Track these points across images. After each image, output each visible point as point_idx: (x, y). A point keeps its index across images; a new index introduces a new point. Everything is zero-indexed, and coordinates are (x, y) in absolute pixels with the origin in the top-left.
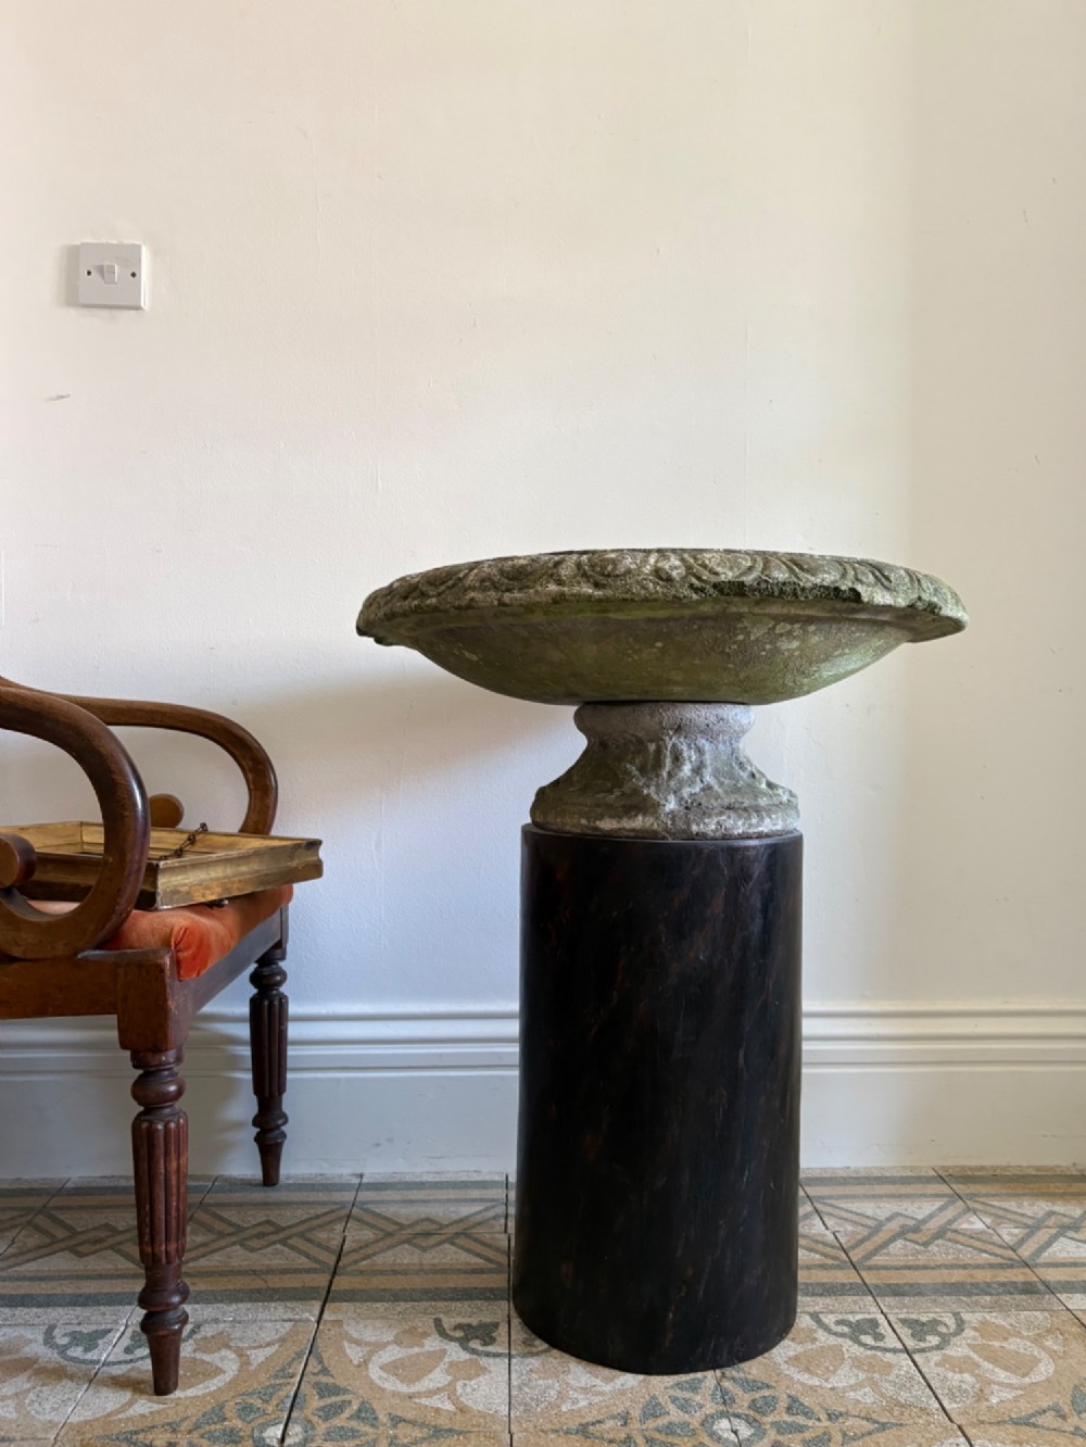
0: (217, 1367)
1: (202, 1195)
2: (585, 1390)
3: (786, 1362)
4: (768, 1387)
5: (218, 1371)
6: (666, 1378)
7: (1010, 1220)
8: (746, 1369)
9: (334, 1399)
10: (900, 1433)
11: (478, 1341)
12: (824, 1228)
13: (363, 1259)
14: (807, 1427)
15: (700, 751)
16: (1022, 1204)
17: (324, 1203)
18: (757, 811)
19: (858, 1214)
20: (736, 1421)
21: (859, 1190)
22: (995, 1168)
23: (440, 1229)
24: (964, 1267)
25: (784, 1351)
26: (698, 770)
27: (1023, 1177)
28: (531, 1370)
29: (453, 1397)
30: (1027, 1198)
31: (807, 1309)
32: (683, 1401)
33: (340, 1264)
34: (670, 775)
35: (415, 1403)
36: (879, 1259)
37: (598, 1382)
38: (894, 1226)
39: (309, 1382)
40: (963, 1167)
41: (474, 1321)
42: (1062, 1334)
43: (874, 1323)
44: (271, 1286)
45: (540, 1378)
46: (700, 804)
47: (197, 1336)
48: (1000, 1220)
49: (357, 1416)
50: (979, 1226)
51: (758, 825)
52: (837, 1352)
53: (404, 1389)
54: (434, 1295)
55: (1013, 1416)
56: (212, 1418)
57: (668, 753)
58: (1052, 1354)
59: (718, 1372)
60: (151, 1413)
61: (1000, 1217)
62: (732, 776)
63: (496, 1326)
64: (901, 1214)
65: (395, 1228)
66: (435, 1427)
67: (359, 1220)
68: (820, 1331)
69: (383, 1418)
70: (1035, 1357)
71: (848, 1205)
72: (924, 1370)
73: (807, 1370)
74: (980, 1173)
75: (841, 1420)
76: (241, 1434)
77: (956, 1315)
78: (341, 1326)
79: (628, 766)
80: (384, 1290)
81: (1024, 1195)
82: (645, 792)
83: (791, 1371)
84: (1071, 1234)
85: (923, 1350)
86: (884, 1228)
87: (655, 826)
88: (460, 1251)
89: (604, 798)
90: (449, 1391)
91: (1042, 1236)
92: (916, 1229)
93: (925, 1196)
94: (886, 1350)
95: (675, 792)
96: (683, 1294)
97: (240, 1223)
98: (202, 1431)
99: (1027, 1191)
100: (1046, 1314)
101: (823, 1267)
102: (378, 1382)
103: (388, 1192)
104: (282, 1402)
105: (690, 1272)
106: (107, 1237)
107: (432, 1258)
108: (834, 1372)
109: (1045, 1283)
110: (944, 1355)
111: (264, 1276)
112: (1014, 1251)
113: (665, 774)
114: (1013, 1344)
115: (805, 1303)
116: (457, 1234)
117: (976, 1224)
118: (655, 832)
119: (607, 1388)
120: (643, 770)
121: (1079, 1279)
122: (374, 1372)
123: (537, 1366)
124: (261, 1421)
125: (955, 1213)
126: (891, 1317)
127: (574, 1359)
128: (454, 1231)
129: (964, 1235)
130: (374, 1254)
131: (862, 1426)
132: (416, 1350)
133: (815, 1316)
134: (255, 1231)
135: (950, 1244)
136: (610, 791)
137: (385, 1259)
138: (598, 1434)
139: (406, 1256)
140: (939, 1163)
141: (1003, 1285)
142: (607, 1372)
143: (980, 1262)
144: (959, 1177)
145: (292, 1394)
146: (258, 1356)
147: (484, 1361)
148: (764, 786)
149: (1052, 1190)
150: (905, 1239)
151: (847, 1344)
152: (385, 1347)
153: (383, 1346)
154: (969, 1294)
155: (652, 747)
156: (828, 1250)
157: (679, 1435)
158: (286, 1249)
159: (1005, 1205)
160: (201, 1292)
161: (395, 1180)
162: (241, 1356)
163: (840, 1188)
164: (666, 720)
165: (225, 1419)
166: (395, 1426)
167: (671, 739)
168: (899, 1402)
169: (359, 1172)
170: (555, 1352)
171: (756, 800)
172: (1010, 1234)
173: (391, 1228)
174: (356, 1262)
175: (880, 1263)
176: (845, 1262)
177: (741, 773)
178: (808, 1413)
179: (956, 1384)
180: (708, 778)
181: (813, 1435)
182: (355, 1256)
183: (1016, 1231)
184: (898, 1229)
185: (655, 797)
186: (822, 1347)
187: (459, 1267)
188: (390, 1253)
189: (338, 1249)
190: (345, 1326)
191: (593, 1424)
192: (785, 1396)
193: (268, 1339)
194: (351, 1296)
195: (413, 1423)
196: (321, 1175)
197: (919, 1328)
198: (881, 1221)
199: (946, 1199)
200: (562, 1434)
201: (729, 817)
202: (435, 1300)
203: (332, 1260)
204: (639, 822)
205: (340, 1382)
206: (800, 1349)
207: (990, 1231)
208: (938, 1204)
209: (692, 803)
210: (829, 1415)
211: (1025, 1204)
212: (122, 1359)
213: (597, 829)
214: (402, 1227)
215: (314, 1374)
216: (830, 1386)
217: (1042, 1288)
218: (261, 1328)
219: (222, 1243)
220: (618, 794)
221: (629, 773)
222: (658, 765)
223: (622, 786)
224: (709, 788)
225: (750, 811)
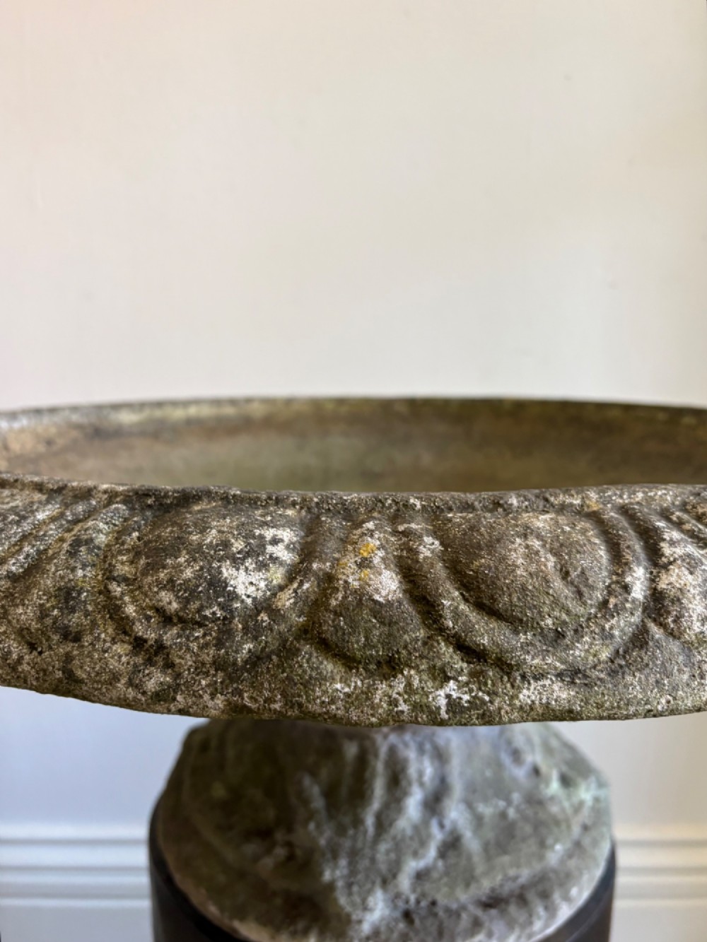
15: (441, 756)
26: (434, 803)
46: (434, 903)
51: (546, 926)
57: (381, 767)
62: (499, 788)
79: (307, 781)
82: (327, 876)
89: (256, 859)
113: (370, 821)
120: (330, 793)
136: (264, 834)
148: (555, 785)
167: (386, 737)
171: (541, 858)
177: (516, 773)
180: (455, 813)
185: (343, 900)
209: (418, 902)
213: (235, 931)
220: (280, 852)
221: (306, 802)
222: (360, 794)
223: (290, 830)
224: (452, 845)
225: (531, 896)
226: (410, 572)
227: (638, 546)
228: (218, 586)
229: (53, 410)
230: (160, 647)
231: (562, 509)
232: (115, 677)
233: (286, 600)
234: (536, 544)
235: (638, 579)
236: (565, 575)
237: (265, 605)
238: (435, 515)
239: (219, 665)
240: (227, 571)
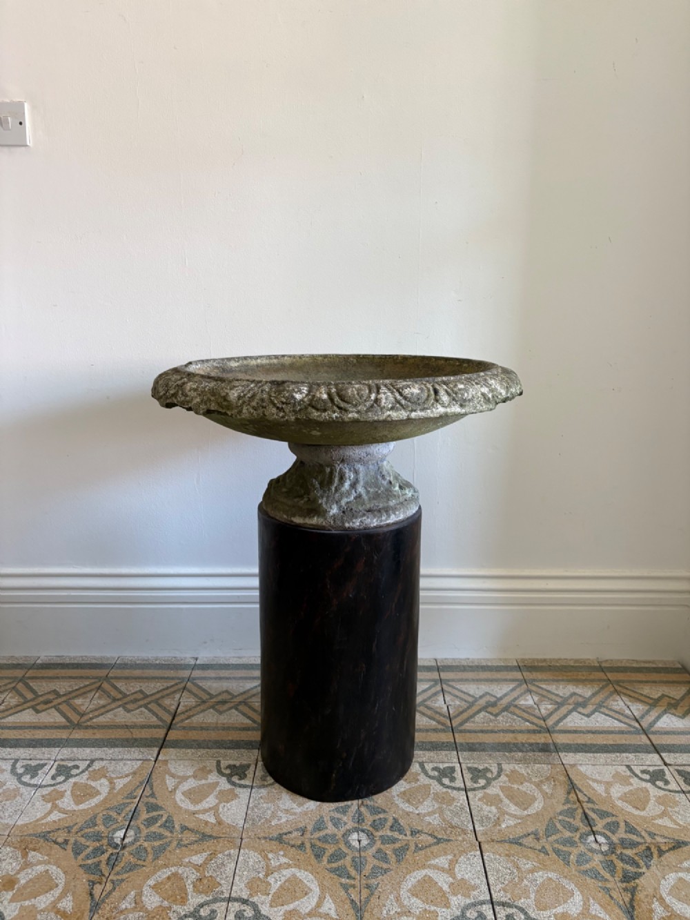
0: (98, 791)
1: (108, 671)
2: (287, 811)
3: (398, 795)
4: (384, 811)
5: (98, 793)
6: (331, 804)
7: (549, 698)
8: (375, 800)
9: (155, 814)
10: (446, 847)
11: (237, 777)
12: (443, 702)
13: (187, 719)
14: (397, 840)
15: (356, 472)
16: (559, 687)
17: (173, 678)
18: (387, 511)
19: (464, 693)
20: (362, 834)
21: (470, 675)
22: (551, 660)
23: (232, 699)
24: (513, 732)
25: (401, 786)
26: (353, 485)
27: (565, 667)
28: (261, 797)
29: (216, 815)
30: (563, 683)
31: (419, 760)
32: (336, 820)
33: (174, 722)
34: (336, 490)
35: (196, 817)
36: (468, 726)
37: (295, 806)
38: (482, 702)
39: (143, 802)
40: (534, 660)
41: (238, 763)
42: (554, 781)
43: (452, 770)
44: (134, 736)
45: (265, 802)
46: (352, 509)
47: (90, 769)
48: (543, 699)
49: (164, 826)
50: (531, 702)
51: (386, 519)
52: (427, 787)
53: (192, 808)
54: (220, 745)
55: (511, 837)
56: (89, 824)
57: (337, 474)
58: (545, 795)
59: (360, 801)
60: (59, 820)
61: (543, 696)
62: (376, 485)
63: (248, 766)
64: (489, 694)
65: (208, 697)
66: (203, 833)
67: (190, 691)
68: (422, 774)
69: (177, 827)
70: (534, 796)
71: (461, 686)
72: (471, 802)
73: (408, 801)
74: (542, 664)
75: (417, 835)
76: (103, 835)
77: (499, 765)
78: (167, 765)
79: (314, 481)
80: (194, 741)
81: (563, 680)
82: (320, 502)
83: (398, 801)
84: (580, 709)
85: (474, 789)
86: (477, 703)
87: (324, 524)
88: (240, 714)
89: (298, 502)
90: (215, 809)
91: (564, 710)
92: (494, 705)
93: (506, 680)
94: (454, 788)
95: (337, 502)
96: (340, 765)
97: (126, 691)
98: (83, 832)
99: (565, 678)
100: (550, 766)
101: (435, 730)
102: (179, 803)
103: (209, 671)
104: (127, 814)
105: (345, 755)
106: (54, 699)
107: (224, 719)
108: (422, 803)
109: (554, 744)
110: (485, 793)
111: (131, 730)
112: (544, 721)
113: (333, 489)
114: (527, 787)
115: (419, 755)
116: (240, 702)
117: (529, 701)
118: (324, 526)
119: (299, 810)
120: (321, 484)
121: (575, 742)
122: (179, 796)
123: (265, 794)
124: (114, 827)
125: (519, 693)
126: (464, 766)
127: (286, 790)
128: (239, 701)
129: (520, 709)
130: (193, 716)
131: (427, 841)
132: (203, 782)
133: (422, 765)
134: (132, 698)
135: (510, 715)
136: (301, 497)
137: (198, 719)
138: (287, 841)
139: (210, 717)
140: (519, 657)
141: (531, 745)
142: (301, 799)
143: (523, 728)
144: (531, 667)
145: (133, 810)
146: (119, 784)
147: (238, 790)
148: (397, 488)
149: (580, 677)
150: (486, 711)
151: (434, 783)
152: (187, 779)
153: (185, 778)
154: (511, 751)
155: (328, 470)
156: (442, 719)
157: (329, 843)
158: (146, 711)
159: (549, 688)
160: (97, 739)
161: (215, 663)
162: (111, 783)
163: (460, 673)
164: (335, 456)
165: (96, 825)
166: (182, 833)
167: (339, 465)
168: (451, 824)
169: (196, 656)
170: (277, 785)
171: (387, 503)
172: (546, 709)
173: (205, 697)
174: (182, 721)
175: (468, 728)
176: (447, 727)
177: (383, 482)
178: (401, 831)
179: (486, 813)
180: (360, 489)
181: (400, 846)
182: (183, 716)
183: (549, 707)
184: (484, 704)
185: (324, 506)
186: (420, 785)
187: (237, 725)
188: (201, 715)
189: (173, 712)
190: (169, 765)
191: (286, 834)
192: (392, 818)
193: (127, 772)
194: (176, 744)
195: (192, 830)
196: (175, 657)
197: (477, 773)
198: (476, 698)
199: (517, 683)
200: (268, 840)
201: (368, 518)
202: (220, 748)
203: (168, 718)
204: (315, 521)
205: (160, 803)
206: (408, 786)
207: (535, 706)
208: (512, 686)
209: (347, 509)
210: (412, 832)
211: (561, 687)
212: (49, 783)
213: (292, 521)
214: (212, 696)
215: (147, 797)
216: (417, 812)
217: (552, 747)
218: (125, 764)
219: (113, 706)
220: (306, 499)
221: (314, 486)
222: (331, 481)
223: (308, 495)
224: (359, 496)
225: (383, 511)
226: (329, 395)
227: (375, 390)
228: (293, 397)
229: (207, 361)
230: (282, 408)
231: (364, 384)
232: (274, 414)
233: (306, 399)
234: (354, 389)
235: (373, 396)
236: (358, 394)
237: (302, 400)
238: (336, 385)
239: (294, 411)
240: (294, 394)
